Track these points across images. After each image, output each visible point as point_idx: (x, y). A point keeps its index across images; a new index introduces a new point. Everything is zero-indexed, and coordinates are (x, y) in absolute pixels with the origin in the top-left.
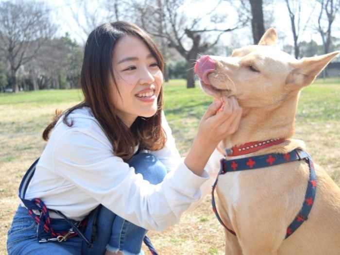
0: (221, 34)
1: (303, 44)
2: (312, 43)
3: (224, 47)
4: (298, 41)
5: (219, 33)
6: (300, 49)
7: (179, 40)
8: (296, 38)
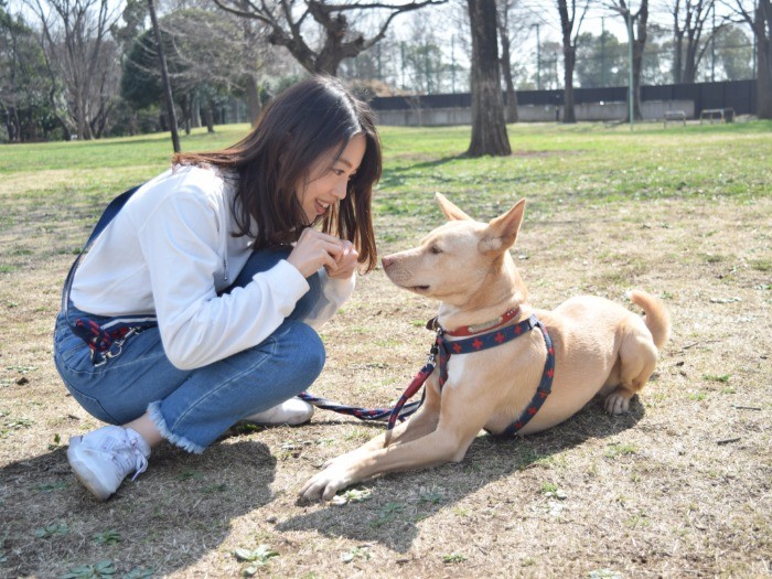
0: (393, 15)
1: (585, 39)
2: (605, 37)
3: (395, 44)
4: (573, 35)
5: (386, 13)
6: (578, 52)
7: (296, 28)
8: (567, 26)
